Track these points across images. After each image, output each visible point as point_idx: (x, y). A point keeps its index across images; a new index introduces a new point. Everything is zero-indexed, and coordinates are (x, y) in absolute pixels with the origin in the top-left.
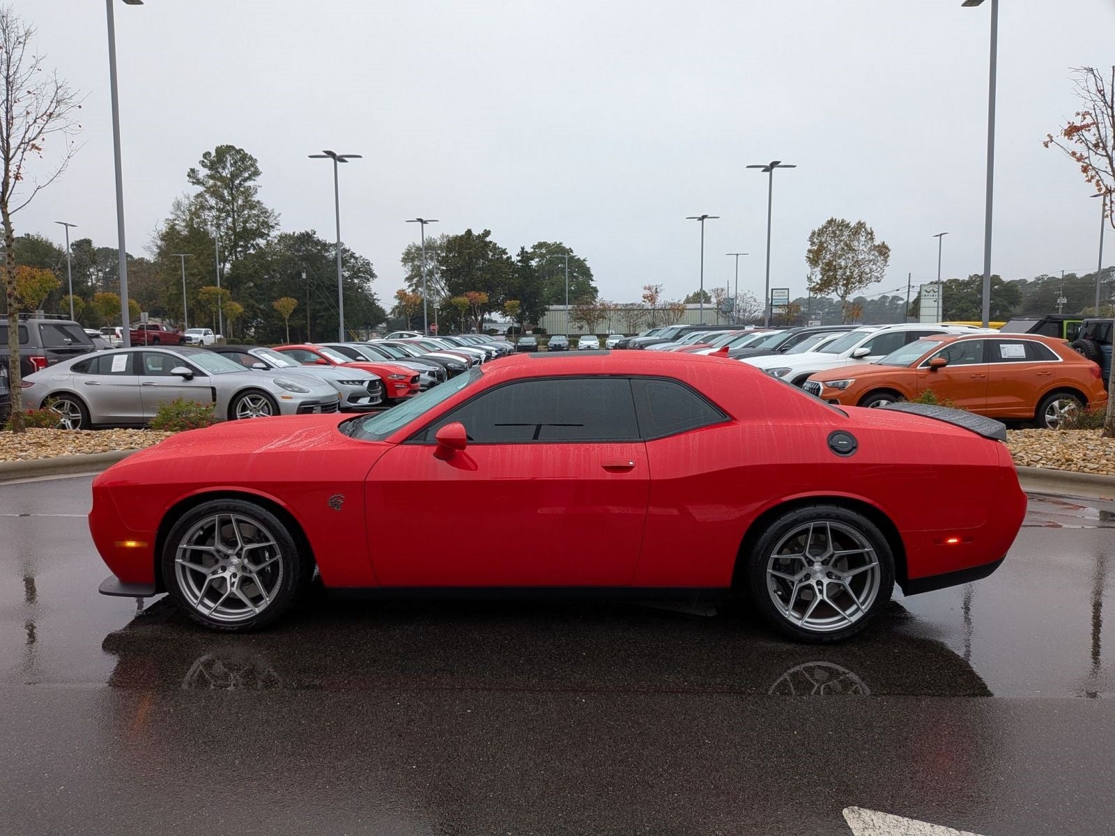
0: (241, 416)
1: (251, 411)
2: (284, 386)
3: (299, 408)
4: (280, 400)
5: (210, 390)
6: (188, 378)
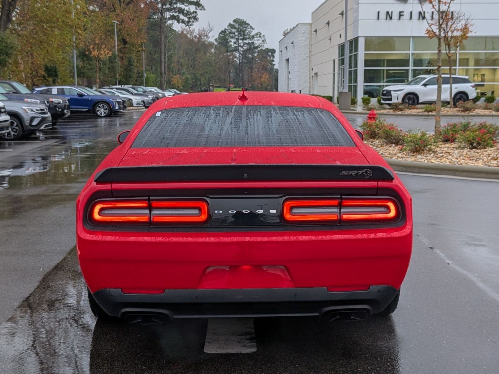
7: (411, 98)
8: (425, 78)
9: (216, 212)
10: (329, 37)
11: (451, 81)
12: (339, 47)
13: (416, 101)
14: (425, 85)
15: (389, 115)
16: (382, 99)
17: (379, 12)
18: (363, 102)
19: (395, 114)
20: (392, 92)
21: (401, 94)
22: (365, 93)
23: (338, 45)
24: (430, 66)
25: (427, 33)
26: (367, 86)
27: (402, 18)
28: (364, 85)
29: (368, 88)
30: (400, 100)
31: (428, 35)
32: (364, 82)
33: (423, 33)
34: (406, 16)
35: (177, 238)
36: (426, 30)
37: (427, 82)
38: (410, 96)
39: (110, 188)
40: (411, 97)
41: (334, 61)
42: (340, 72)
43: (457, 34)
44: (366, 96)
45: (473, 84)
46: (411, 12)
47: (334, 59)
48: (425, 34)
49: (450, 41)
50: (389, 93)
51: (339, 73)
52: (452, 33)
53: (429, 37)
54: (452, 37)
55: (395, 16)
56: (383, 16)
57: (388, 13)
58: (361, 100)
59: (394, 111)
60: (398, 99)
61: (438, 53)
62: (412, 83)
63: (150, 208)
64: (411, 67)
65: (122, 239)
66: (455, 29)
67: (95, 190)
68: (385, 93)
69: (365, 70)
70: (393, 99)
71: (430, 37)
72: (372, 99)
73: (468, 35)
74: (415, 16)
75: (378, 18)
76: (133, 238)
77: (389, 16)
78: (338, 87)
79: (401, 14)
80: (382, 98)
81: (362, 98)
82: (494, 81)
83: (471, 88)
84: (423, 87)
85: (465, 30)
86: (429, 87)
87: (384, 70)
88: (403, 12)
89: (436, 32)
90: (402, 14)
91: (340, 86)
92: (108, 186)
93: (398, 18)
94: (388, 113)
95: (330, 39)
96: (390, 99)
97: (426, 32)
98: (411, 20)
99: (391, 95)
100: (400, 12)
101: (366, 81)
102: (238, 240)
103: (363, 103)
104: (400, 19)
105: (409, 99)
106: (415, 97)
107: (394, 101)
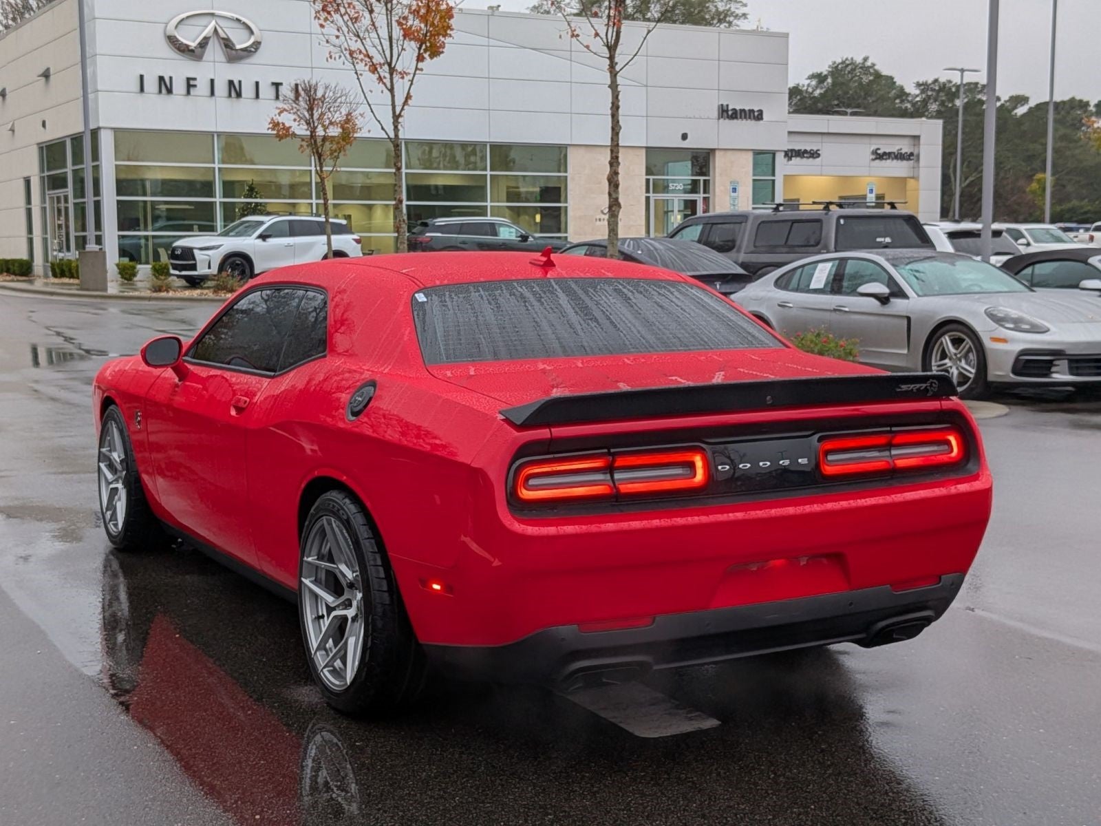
0: (939, 366)
1: (950, 359)
2: (999, 320)
3: (1017, 360)
4: (988, 343)
5: (905, 322)
6: (884, 300)
7: (238, 265)
8: (262, 223)
9: (720, 467)
10: (9, 126)
11: (329, 229)
12: (41, 149)
13: (248, 271)
14: (263, 237)
15: (206, 300)
16: (171, 267)
17: (142, 77)
18: (120, 273)
19: (218, 298)
20: (196, 252)
21: (216, 257)
22: (123, 252)
23: (38, 144)
24: (256, 198)
25: (273, 129)
26: (123, 237)
27: (192, 91)
28: (119, 236)
29: (127, 241)
30: (214, 270)
31: (275, 132)
32: (120, 229)
33: (264, 128)
34: (202, 87)
35: (684, 519)
36: (269, 120)
37: (266, 230)
38: (234, 261)
39: (549, 436)
40: (238, 262)
41: (28, 182)
42: (47, 205)
43: (334, 131)
44: (126, 260)
45: (356, 237)
46: (212, 81)
47: (26, 175)
48: (268, 129)
49: (322, 145)
50: (188, 253)
51: (44, 209)
52: (325, 130)
53: (277, 136)
54: (325, 139)
55: (179, 87)
56: (151, 85)
57: (161, 79)
58: (116, 268)
59: (215, 292)
60: (209, 268)
61: (395, 173)
62: (231, 234)
63: (610, 469)
64: (218, 199)
65: (593, 528)
66: (331, 123)
67: (522, 442)
68: (178, 252)
69: (119, 202)
70: (198, 268)
71: (280, 137)
72: (139, 266)
73: (355, 135)
74: (221, 88)
75: (142, 90)
76: (611, 524)
77: (165, 86)
78: (45, 241)
79: (190, 84)
80: (172, 264)
81: (118, 265)
82: (370, 232)
83: (354, 243)
84: (260, 241)
85: (348, 125)
86: (272, 241)
87: (145, 202)
88: (195, 79)
89: (290, 127)
90: (192, 82)
91: (49, 236)
92: (544, 433)
93: (184, 91)
94: (203, 297)
95: (12, 130)
96: (194, 267)
97: (271, 126)
98: (213, 98)
99: (194, 259)
100: (188, 79)
101: (121, 227)
102: (778, 514)
103: (119, 276)
104: (188, 93)
105: (234, 267)
106: (244, 262)
107: (202, 270)
